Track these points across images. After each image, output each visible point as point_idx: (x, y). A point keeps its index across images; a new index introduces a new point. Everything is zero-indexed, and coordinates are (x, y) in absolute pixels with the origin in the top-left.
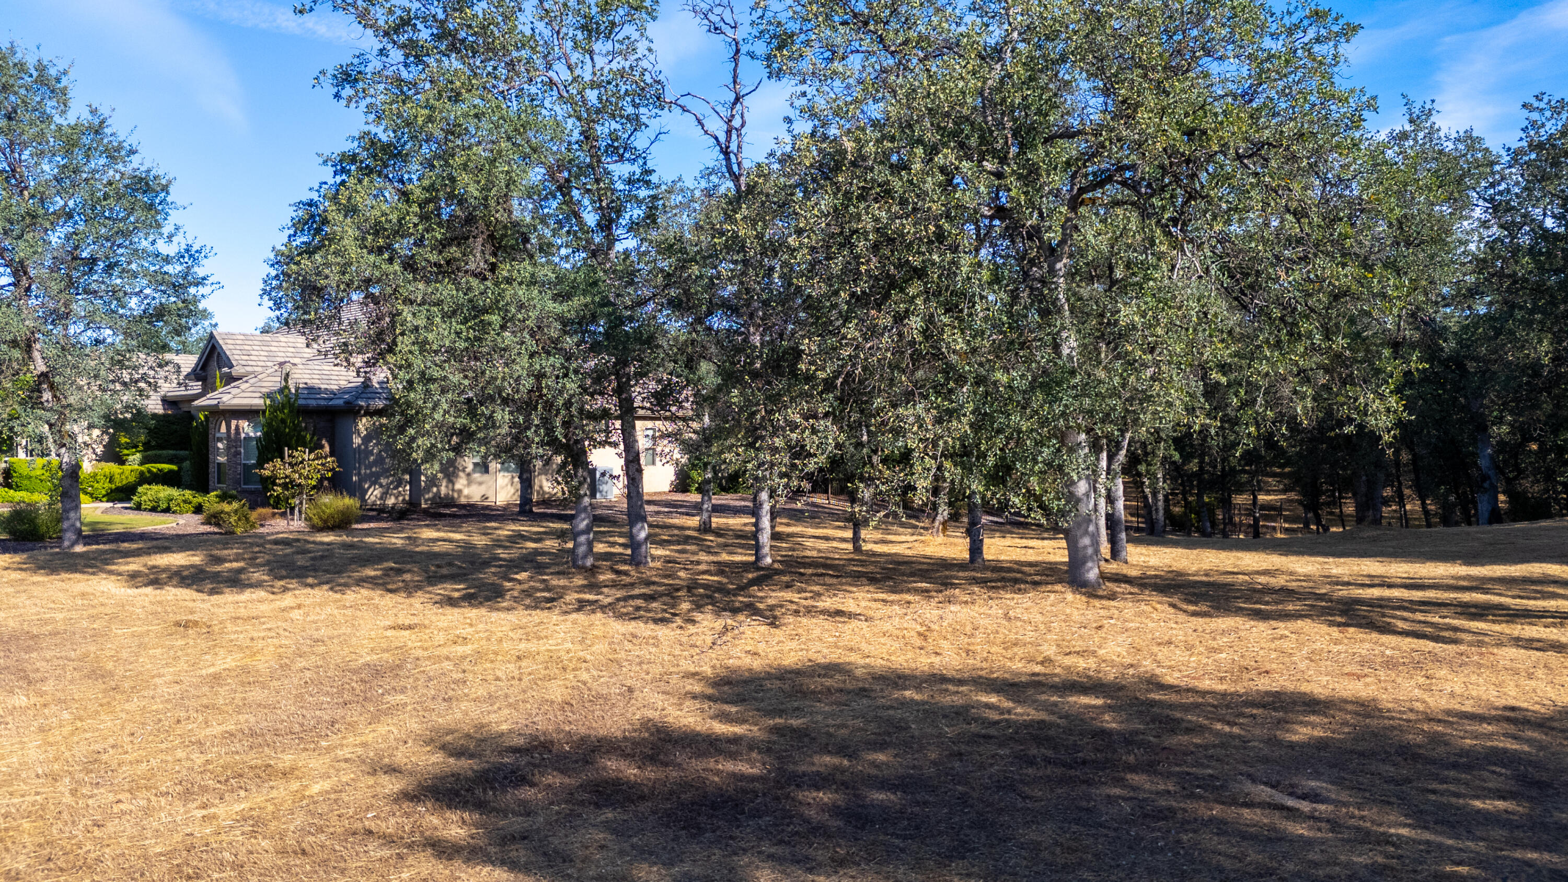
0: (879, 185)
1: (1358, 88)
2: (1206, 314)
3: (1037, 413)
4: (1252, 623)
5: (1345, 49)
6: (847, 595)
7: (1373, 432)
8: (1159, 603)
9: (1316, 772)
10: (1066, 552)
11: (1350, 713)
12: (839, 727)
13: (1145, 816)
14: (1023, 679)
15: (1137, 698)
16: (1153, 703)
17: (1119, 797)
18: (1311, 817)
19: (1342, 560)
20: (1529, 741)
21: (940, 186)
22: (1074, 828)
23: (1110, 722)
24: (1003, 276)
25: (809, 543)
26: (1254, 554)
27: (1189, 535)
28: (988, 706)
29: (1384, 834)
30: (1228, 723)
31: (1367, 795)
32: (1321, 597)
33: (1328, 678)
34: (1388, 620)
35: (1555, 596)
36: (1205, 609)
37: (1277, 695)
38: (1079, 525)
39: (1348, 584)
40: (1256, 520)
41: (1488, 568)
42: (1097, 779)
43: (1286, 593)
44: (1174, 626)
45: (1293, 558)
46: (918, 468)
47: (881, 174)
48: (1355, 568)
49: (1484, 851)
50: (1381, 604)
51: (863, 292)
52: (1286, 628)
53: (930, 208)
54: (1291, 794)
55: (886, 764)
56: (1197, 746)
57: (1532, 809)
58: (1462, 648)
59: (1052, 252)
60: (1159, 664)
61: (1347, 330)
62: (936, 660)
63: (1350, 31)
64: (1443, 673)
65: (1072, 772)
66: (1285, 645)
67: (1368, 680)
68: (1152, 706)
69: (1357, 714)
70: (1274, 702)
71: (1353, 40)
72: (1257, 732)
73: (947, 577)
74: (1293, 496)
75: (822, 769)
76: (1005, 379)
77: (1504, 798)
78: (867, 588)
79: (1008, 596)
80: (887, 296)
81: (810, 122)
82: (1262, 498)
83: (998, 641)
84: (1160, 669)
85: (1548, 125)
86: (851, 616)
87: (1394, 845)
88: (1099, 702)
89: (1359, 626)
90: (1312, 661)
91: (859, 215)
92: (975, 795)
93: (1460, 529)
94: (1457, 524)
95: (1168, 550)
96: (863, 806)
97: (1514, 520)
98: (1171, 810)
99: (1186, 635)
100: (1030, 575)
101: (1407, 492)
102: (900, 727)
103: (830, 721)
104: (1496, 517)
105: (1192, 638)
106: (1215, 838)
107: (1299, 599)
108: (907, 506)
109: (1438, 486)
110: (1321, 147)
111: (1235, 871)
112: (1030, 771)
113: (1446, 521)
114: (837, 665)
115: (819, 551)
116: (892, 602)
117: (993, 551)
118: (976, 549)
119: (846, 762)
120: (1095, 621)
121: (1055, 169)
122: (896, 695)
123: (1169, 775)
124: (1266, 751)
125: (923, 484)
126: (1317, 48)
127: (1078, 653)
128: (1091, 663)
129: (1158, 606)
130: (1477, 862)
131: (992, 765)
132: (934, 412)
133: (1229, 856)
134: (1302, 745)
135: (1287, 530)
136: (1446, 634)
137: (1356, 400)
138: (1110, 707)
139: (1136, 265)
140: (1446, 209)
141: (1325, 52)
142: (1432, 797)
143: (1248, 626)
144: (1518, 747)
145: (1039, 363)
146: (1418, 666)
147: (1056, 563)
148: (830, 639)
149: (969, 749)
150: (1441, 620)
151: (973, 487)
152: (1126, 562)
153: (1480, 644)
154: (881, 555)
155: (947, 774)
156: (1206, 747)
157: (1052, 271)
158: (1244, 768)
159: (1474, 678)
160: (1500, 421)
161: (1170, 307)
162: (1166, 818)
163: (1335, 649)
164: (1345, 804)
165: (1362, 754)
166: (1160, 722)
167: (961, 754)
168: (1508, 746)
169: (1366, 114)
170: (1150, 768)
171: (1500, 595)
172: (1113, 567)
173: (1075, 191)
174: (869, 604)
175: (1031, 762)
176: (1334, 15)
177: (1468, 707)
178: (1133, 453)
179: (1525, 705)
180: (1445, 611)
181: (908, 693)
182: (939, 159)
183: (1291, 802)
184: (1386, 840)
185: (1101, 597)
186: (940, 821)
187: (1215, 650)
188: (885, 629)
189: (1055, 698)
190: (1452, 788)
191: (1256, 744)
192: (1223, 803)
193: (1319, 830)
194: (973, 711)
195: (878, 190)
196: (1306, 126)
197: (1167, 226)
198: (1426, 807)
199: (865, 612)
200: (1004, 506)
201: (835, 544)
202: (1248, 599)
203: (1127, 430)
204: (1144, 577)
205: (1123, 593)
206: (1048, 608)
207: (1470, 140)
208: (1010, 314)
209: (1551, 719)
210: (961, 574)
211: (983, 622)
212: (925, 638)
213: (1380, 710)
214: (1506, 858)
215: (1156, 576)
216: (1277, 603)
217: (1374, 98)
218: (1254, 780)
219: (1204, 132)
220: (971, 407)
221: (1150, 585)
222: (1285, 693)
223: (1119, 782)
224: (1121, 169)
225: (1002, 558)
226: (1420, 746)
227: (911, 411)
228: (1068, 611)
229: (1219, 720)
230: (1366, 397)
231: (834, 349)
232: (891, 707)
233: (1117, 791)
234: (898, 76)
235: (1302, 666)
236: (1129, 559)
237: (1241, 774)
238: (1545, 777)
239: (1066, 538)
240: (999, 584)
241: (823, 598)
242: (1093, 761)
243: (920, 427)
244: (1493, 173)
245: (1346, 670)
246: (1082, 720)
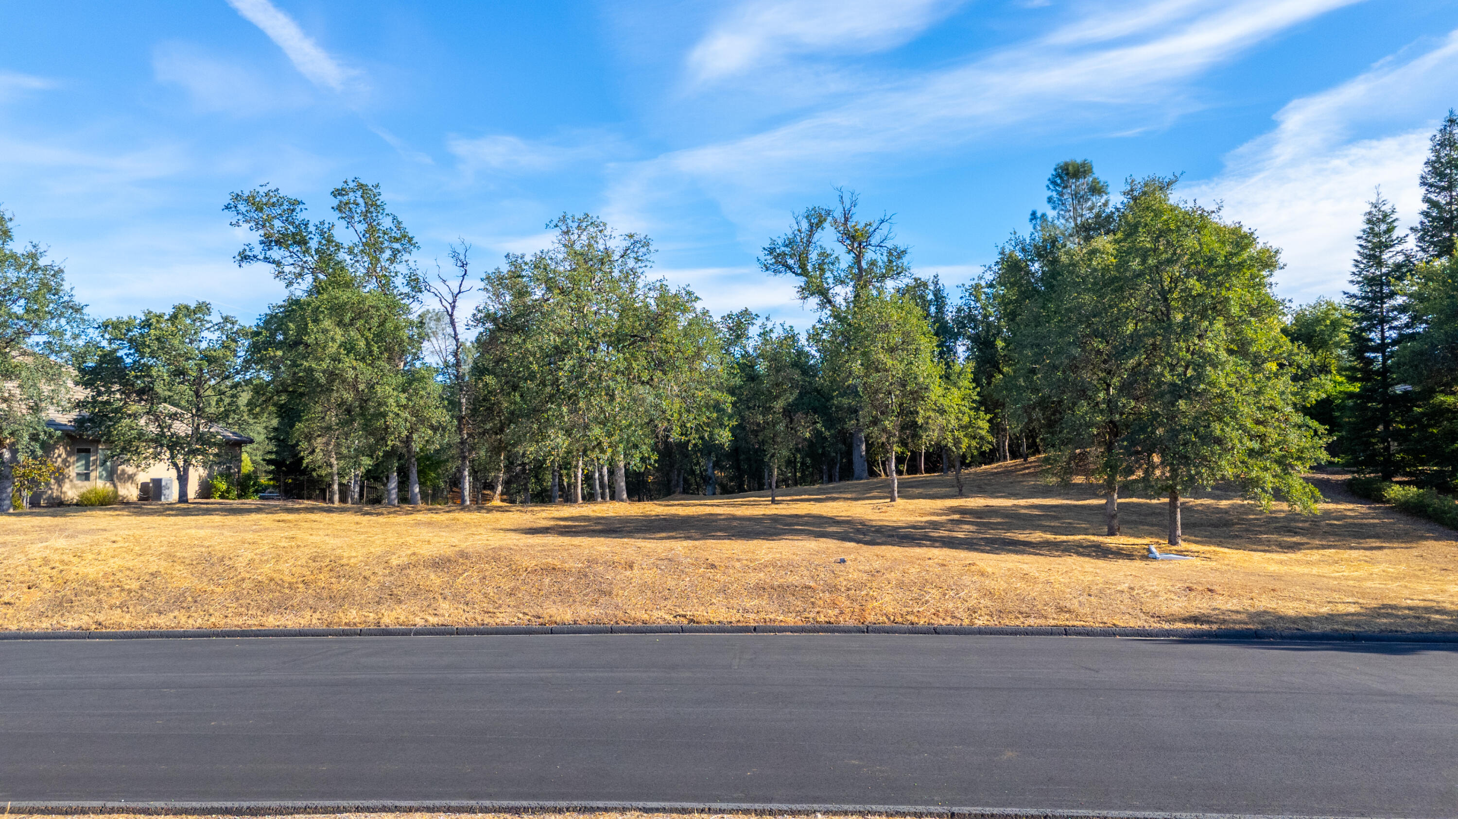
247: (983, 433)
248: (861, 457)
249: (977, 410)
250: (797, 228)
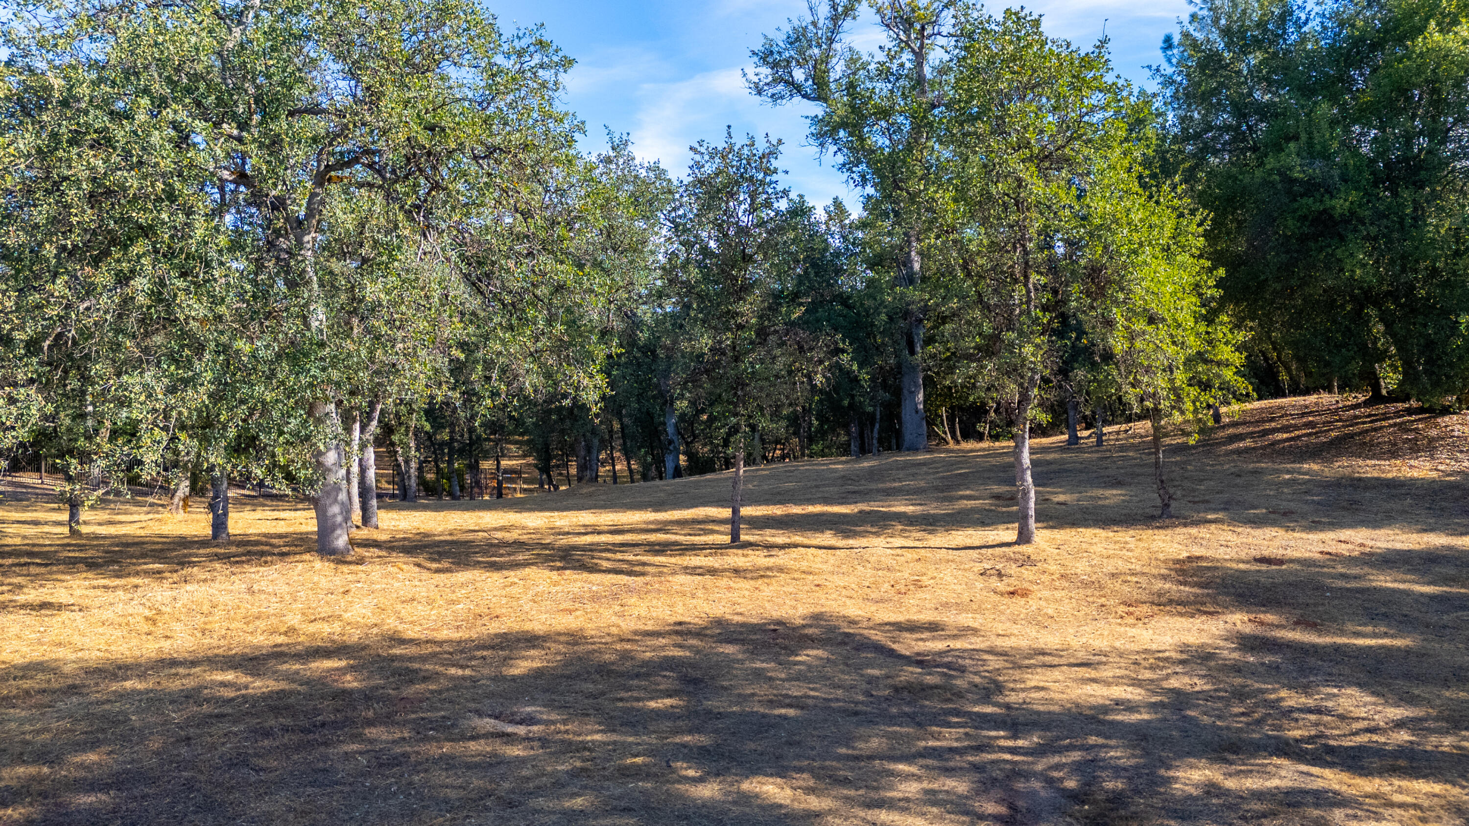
0: (95, 131)
1: (571, 112)
2: (447, 296)
3: (283, 383)
4: (488, 574)
5: (562, 77)
6: (58, 584)
7: (584, 404)
8: (405, 563)
9: (533, 698)
10: (315, 521)
11: (562, 643)
12: (38, 732)
13: (381, 765)
14: (264, 652)
15: (379, 656)
16: (393, 658)
17: (356, 752)
18: (527, 739)
19: (565, 513)
20: (690, 648)
21: (170, 141)
22: (309, 790)
23: (351, 682)
24: (246, 244)
25: (11, 529)
26: (493, 512)
27: (440, 498)
28: (223, 684)
29: (581, 742)
30: (462, 667)
31: (571, 711)
32: (545, 546)
33: (547, 615)
34: (596, 561)
35: (712, 532)
36: (446, 565)
37: (504, 636)
38: (328, 494)
39: (568, 533)
40: (500, 483)
41: (669, 513)
42: (335, 738)
43: (519, 545)
44: (417, 583)
45: (526, 514)
46: (146, 440)
47: (99, 120)
48: (575, 520)
49: (655, 741)
50: (591, 548)
51: (75, 246)
52: (515, 576)
53: (157, 164)
54: (511, 722)
55: (99, 764)
56: (432, 692)
57: (688, 701)
58: (648, 578)
59: (299, 225)
60: (401, 620)
61: (565, 319)
62: (166, 645)
63: (567, 63)
64: (633, 600)
65: (311, 737)
66: (514, 590)
67: (578, 613)
68: (393, 661)
69: (568, 643)
70: (501, 642)
71: (569, 71)
72: (486, 671)
73: (185, 556)
74: (531, 460)
75: (13, 783)
76: (247, 348)
77: (670, 696)
78: (84, 575)
79: (253, 570)
80: (107, 253)
81: (5, 48)
82: (505, 463)
83: (239, 617)
84: (403, 625)
85: (707, 166)
86: (60, 607)
87: (589, 750)
88: (343, 663)
89: (574, 568)
90: (535, 602)
91: (69, 160)
92: (202, 778)
93: (653, 483)
94: (653, 479)
95: (417, 514)
96: (66, 814)
97: (690, 475)
98: (405, 755)
99: (428, 591)
100: (280, 546)
101: (616, 454)
102: (115, 721)
103: (27, 727)
104: (678, 473)
105: (434, 594)
106: (444, 774)
107: (528, 550)
108: (133, 481)
109: (639, 449)
110: (542, 159)
111: (459, 799)
112: (266, 742)
113: (645, 477)
114: (41, 663)
115: (24, 537)
116: (115, 588)
117: (240, 525)
118: (219, 525)
119: (46, 770)
120: (342, 586)
121: (299, 142)
122: (114, 687)
123: (404, 723)
124: (492, 687)
125: (150, 457)
126: (541, 73)
127: (323, 619)
128: (337, 627)
129: (404, 567)
130: (650, 752)
131: (223, 744)
132: (166, 381)
133: (453, 787)
134: (522, 677)
135: (525, 490)
136: (637, 569)
137: (571, 377)
138: (352, 667)
139: (382, 245)
140: (642, 224)
141: (547, 77)
142: (620, 704)
143: (483, 578)
144: (681, 654)
145: (286, 334)
146: (615, 597)
147: (307, 533)
148: (33, 636)
149: (198, 731)
150: (634, 558)
151: (212, 460)
152: (377, 528)
153: (661, 574)
154: (105, 537)
155: (171, 762)
156: (440, 692)
157: (300, 244)
158: (472, 705)
159: (655, 602)
160: (682, 397)
161: (414, 288)
162: (399, 764)
163: (553, 590)
164: (553, 722)
165: (569, 677)
166: (400, 675)
167: (188, 739)
168: (676, 654)
169: (577, 136)
170: (387, 720)
171: (676, 534)
172: (364, 533)
173: (322, 168)
174: (87, 592)
175: (268, 734)
176: (554, 47)
177: (649, 627)
178: (387, 424)
179: (688, 620)
180: (637, 550)
181: (128, 684)
182: (168, 114)
183: (510, 729)
184: (584, 747)
185: (350, 563)
186: (161, 813)
187: (453, 602)
188: (104, 617)
189: (297, 666)
190: (635, 694)
191: (484, 682)
192: (453, 740)
193: (532, 748)
194: (206, 691)
195: (95, 136)
196: (530, 138)
197: (411, 212)
198: (615, 714)
199: (81, 601)
200: (247, 477)
201: (46, 529)
202: (485, 553)
203: (378, 402)
204: (394, 540)
205: (372, 557)
206: (296, 578)
207: (656, 169)
208: (254, 283)
209: (706, 628)
210: (201, 551)
211: (223, 599)
212: (154, 622)
213: (585, 638)
214: (669, 744)
215: (404, 539)
216: (509, 555)
217: (583, 123)
218: (480, 714)
219: (443, 130)
220: (209, 375)
221: (398, 547)
222: (511, 634)
223: (357, 737)
224: (367, 152)
225: (250, 531)
226: (613, 663)
227: (138, 379)
228: (316, 579)
229: (453, 666)
230: (579, 376)
231: (39, 307)
232: (108, 701)
233: (355, 747)
234: (120, 18)
235: (526, 608)
236: (380, 525)
237: (470, 711)
238: (698, 674)
239: (316, 509)
240: (244, 558)
241: (25, 590)
242: (333, 722)
243: (150, 396)
244: (674, 200)
245: (562, 607)
246: (323, 684)
247: (1228, 374)
248: (917, 411)
249: (1209, 319)
250: (810, 19)
